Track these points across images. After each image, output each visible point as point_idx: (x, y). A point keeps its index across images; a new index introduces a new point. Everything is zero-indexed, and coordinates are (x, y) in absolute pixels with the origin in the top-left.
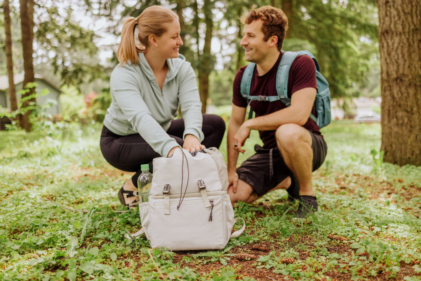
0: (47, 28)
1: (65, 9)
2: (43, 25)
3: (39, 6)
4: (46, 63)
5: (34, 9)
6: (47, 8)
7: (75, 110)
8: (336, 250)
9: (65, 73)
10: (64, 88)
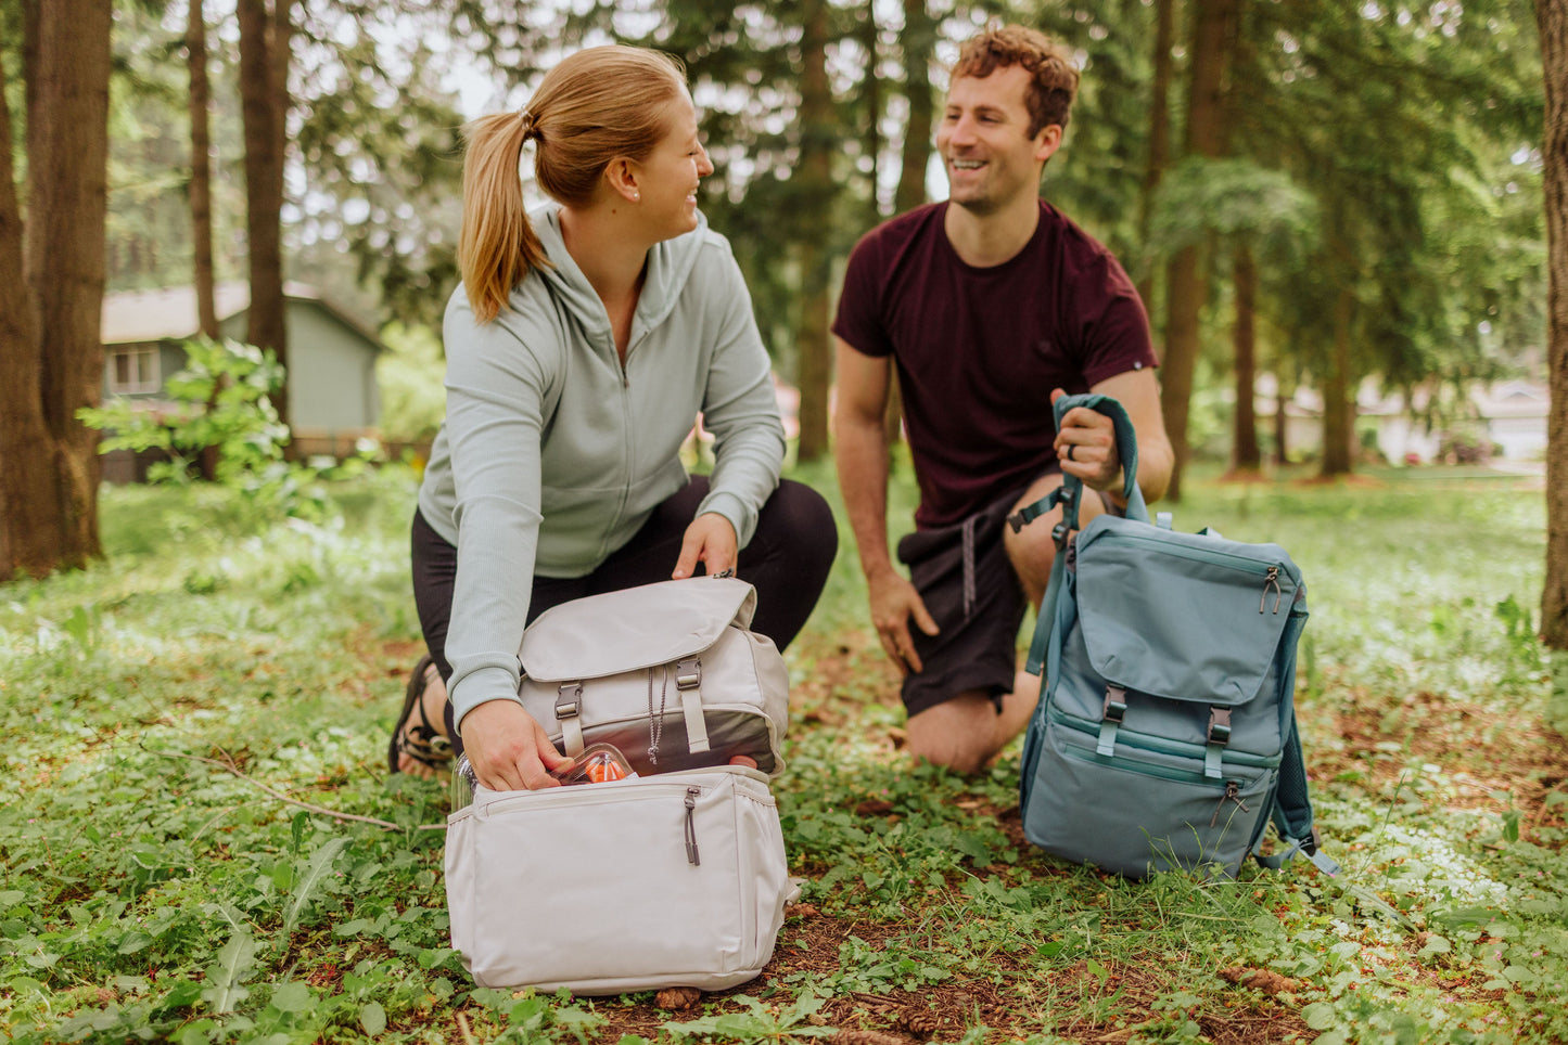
0: (335, 117)
1: (401, 49)
2: (325, 106)
3: (312, 40)
4: (334, 243)
5: (290, 51)
6: (337, 45)
7: (429, 416)
8: (1241, 1031)
9: (396, 279)
10: (393, 336)
